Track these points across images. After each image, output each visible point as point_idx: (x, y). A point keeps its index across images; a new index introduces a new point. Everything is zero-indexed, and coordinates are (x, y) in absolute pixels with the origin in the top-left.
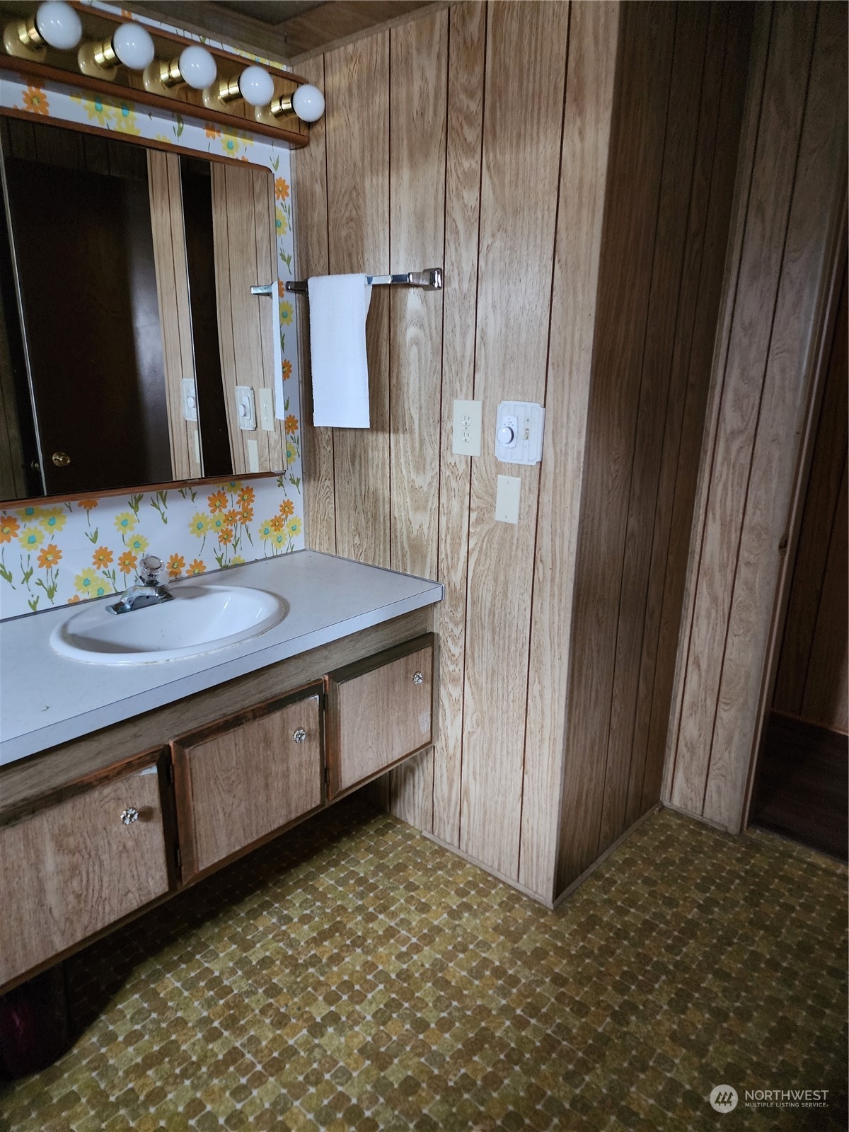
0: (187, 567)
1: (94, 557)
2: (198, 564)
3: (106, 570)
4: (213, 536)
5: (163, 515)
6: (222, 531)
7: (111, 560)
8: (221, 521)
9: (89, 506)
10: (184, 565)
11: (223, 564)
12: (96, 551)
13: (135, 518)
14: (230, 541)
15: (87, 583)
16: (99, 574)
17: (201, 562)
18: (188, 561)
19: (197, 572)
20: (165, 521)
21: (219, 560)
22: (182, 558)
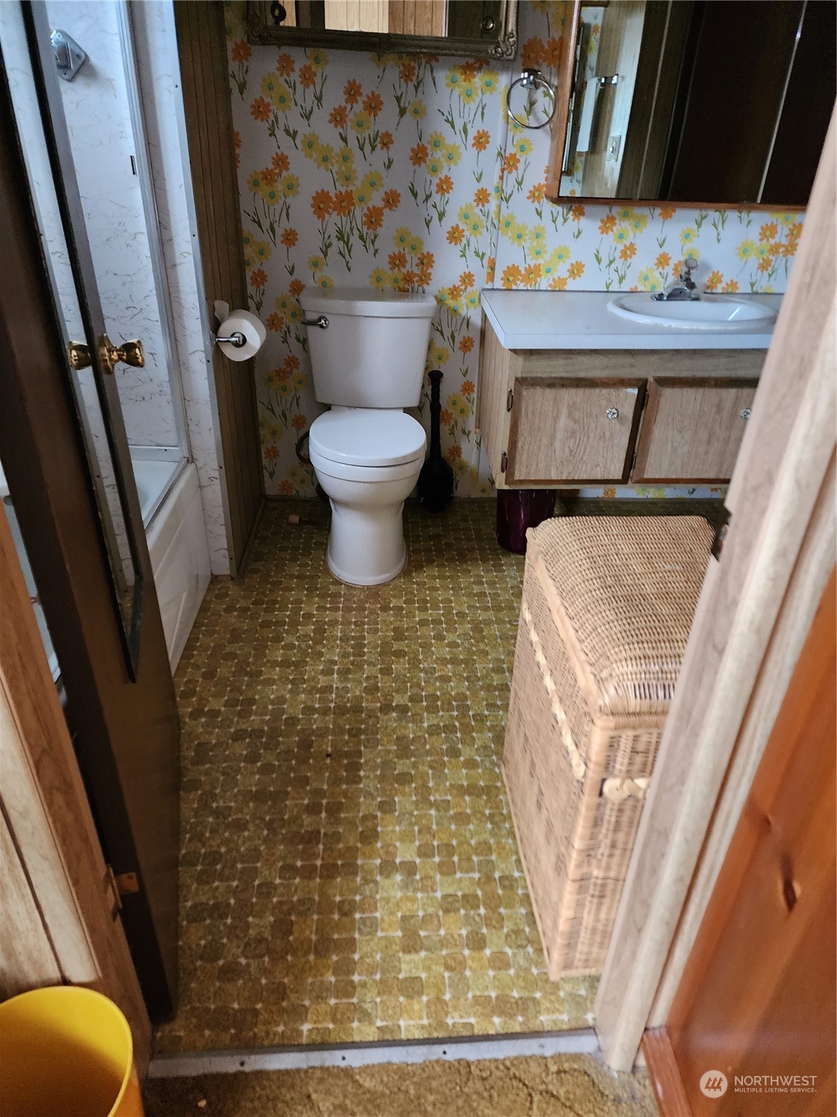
0: (723, 285)
1: (657, 259)
2: (733, 284)
3: (662, 271)
4: (754, 261)
5: (718, 234)
6: (763, 259)
7: (668, 264)
8: (766, 250)
9: (666, 216)
10: (721, 282)
11: (754, 289)
12: (660, 255)
13: (696, 233)
14: (767, 270)
15: (646, 278)
16: (657, 274)
17: (736, 283)
18: (726, 279)
19: (730, 290)
20: (719, 241)
21: (752, 285)
22: (722, 276)
